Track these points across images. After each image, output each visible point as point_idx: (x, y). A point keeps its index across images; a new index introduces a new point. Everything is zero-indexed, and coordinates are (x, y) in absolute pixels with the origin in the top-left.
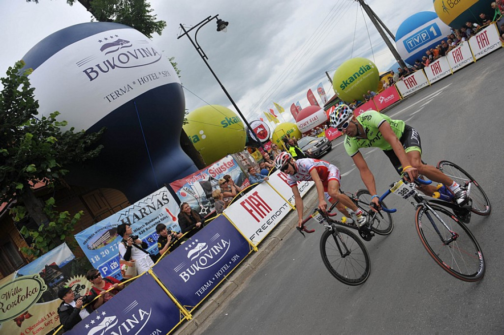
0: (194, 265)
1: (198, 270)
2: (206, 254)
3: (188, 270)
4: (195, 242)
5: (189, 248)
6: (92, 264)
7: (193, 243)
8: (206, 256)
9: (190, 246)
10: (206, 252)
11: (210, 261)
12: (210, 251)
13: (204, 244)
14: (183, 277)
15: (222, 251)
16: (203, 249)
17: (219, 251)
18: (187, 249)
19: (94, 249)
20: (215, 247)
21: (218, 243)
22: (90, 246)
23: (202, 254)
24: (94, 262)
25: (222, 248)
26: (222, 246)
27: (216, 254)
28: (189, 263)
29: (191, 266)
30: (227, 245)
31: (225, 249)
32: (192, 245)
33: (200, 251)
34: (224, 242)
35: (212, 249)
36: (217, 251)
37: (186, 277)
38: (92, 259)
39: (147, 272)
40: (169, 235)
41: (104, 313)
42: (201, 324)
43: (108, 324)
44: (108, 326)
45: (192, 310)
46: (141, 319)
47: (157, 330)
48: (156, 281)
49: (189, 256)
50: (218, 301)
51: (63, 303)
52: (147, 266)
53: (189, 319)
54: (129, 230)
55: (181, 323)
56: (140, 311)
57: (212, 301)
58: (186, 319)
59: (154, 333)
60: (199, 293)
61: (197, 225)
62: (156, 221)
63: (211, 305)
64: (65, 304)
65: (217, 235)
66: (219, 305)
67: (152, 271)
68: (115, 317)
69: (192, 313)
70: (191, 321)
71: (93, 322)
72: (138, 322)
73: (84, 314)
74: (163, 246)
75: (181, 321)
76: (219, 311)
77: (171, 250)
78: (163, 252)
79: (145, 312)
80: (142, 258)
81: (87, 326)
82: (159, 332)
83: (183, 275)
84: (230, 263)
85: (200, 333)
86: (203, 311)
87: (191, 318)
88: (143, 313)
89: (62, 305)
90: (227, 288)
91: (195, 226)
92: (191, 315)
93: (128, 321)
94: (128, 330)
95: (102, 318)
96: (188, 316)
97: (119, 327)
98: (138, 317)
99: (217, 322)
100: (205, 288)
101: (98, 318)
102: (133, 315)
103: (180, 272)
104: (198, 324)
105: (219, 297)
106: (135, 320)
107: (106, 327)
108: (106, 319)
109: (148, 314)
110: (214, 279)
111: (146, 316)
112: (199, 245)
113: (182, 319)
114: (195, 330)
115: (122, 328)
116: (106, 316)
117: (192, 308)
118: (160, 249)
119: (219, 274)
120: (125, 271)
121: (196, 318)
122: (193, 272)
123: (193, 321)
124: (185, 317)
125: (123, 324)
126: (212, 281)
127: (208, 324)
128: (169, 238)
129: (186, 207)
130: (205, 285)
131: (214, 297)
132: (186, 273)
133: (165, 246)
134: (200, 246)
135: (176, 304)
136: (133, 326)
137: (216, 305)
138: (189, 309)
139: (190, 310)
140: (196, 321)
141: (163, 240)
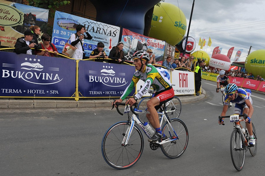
0: (100, 77)
1: (100, 82)
2: (110, 78)
3: (96, 77)
4: (111, 67)
5: (105, 67)
6: (53, 32)
7: (109, 67)
8: (109, 79)
9: (107, 67)
10: (112, 77)
11: (109, 83)
12: (114, 78)
13: (114, 72)
14: (90, 78)
15: (119, 84)
16: (111, 74)
17: (118, 82)
18: (104, 67)
19: (60, 26)
20: (118, 78)
21: (121, 78)
22: (59, 23)
23: (109, 76)
24: (54, 32)
25: (120, 82)
26: (122, 81)
27: (116, 82)
28: (99, 74)
29: (99, 77)
30: (124, 83)
31: (122, 84)
32: (108, 67)
33: (109, 74)
34: (124, 81)
35: (116, 78)
36: (117, 81)
37: (92, 80)
38: (55, 30)
39: (76, 60)
40: (101, 52)
41: (39, 60)
42: (80, 107)
43: (36, 67)
44: (36, 68)
45: (81, 97)
46: (54, 79)
47: (57, 91)
48: (76, 68)
49: (102, 71)
50: (97, 104)
51: (23, 38)
52: (78, 57)
53: (76, 100)
54: (83, 31)
55: (71, 98)
56: (57, 75)
57: (94, 102)
58: (74, 98)
59: (54, 91)
60: (91, 92)
61: (119, 59)
62: (101, 40)
63: (92, 103)
64: (24, 39)
65: (124, 74)
66: (95, 107)
67: (78, 62)
68: (42, 67)
69: (80, 99)
70: (76, 102)
71: (30, 59)
72: (51, 79)
73: (29, 52)
74: (94, 55)
75: (71, 97)
76: (93, 109)
77: (96, 60)
78: (92, 58)
79: (58, 78)
80: (79, 51)
81: (26, 59)
82: (57, 93)
83: (91, 77)
84: (118, 93)
85: (76, 111)
86: (86, 103)
87: (77, 100)
88: (57, 77)
89: (22, 38)
90: (106, 102)
91: (118, 60)
92: (78, 99)
93: (47, 74)
94: (44, 79)
95: (36, 62)
96: (77, 98)
97: (41, 73)
98: (53, 78)
99: (88, 113)
100: (96, 93)
101: (35, 60)
102: (52, 74)
103: (91, 74)
104: (79, 106)
105: (99, 103)
106: (51, 77)
107: (34, 68)
108: (38, 64)
109: (59, 80)
110: (104, 93)
111: (57, 80)
112: (111, 70)
113: (73, 97)
114: (75, 108)
115: (42, 75)
116: (39, 62)
117: (82, 96)
118: (91, 55)
119: (108, 93)
120: (67, 50)
121: (79, 103)
122: (97, 80)
123: (77, 103)
124: (75, 97)
125: (44, 74)
126: (102, 93)
127: (83, 110)
128: (100, 54)
129: (121, 46)
130: (97, 92)
131: (96, 101)
132: (93, 78)
133: (95, 55)
134: (111, 72)
135: (76, 88)
136: (47, 79)
137: (94, 105)
138: (80, 95)
139: (80, 97)
140: (79, 104)
141: (96, 52)
